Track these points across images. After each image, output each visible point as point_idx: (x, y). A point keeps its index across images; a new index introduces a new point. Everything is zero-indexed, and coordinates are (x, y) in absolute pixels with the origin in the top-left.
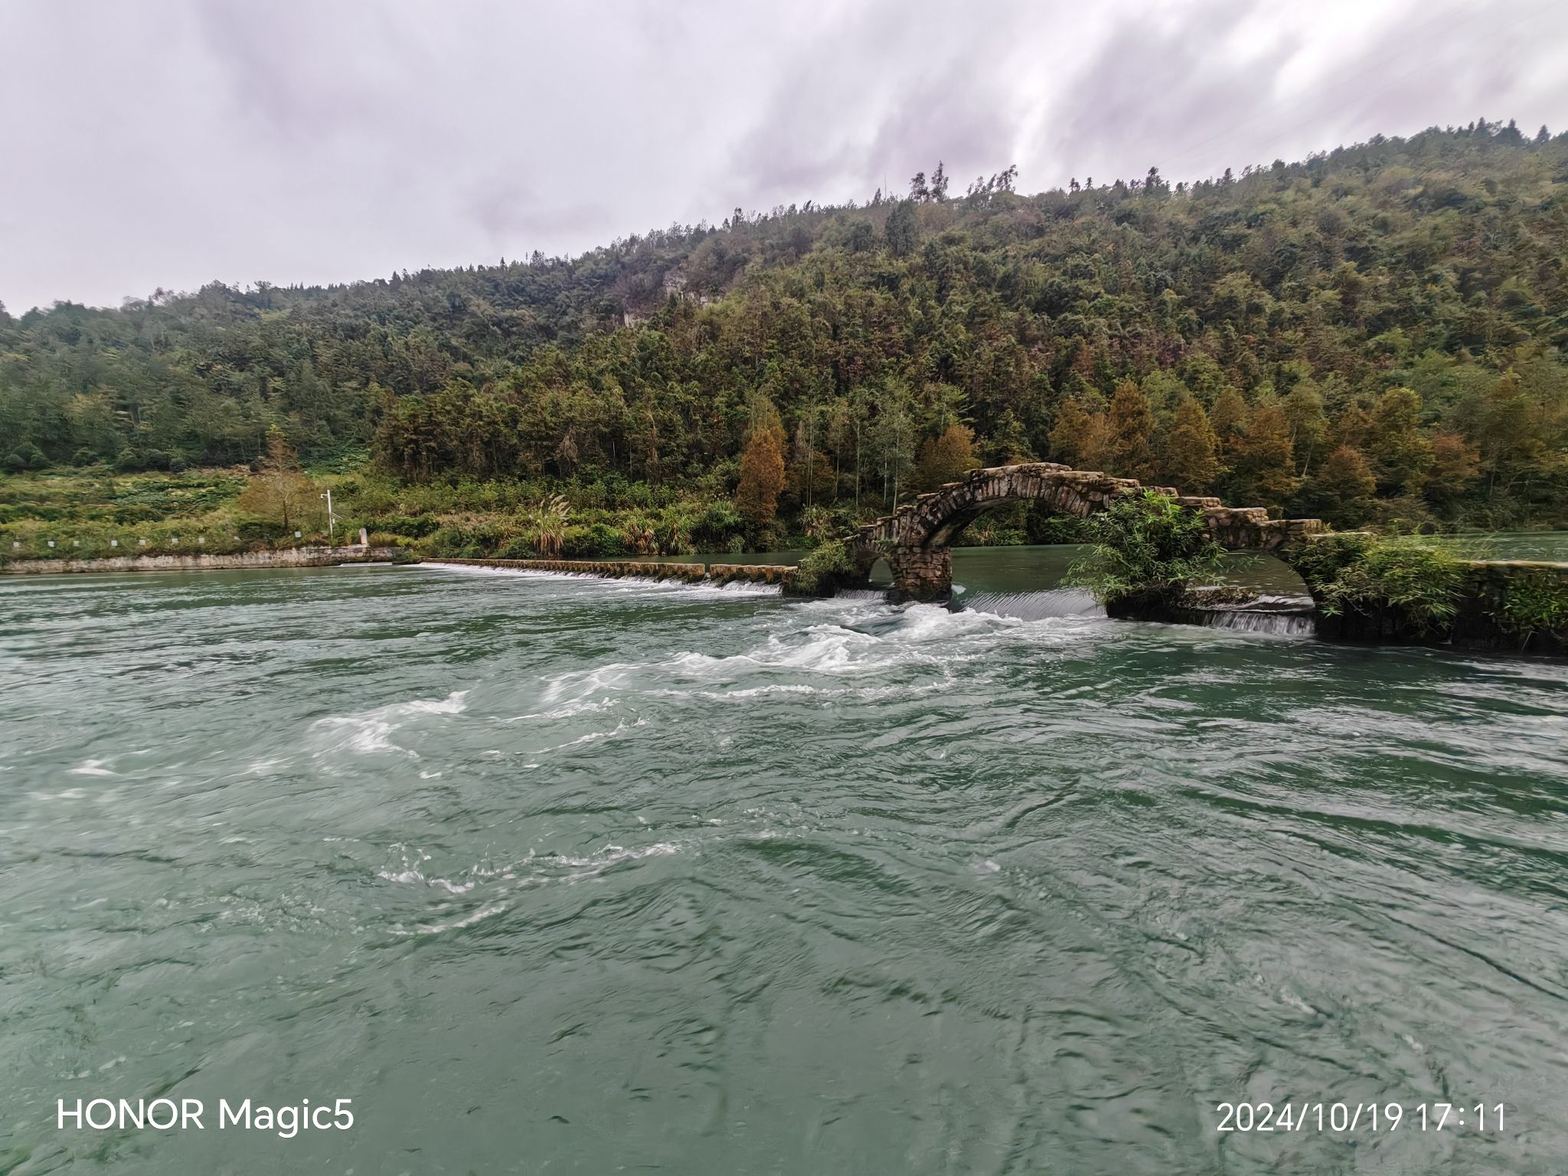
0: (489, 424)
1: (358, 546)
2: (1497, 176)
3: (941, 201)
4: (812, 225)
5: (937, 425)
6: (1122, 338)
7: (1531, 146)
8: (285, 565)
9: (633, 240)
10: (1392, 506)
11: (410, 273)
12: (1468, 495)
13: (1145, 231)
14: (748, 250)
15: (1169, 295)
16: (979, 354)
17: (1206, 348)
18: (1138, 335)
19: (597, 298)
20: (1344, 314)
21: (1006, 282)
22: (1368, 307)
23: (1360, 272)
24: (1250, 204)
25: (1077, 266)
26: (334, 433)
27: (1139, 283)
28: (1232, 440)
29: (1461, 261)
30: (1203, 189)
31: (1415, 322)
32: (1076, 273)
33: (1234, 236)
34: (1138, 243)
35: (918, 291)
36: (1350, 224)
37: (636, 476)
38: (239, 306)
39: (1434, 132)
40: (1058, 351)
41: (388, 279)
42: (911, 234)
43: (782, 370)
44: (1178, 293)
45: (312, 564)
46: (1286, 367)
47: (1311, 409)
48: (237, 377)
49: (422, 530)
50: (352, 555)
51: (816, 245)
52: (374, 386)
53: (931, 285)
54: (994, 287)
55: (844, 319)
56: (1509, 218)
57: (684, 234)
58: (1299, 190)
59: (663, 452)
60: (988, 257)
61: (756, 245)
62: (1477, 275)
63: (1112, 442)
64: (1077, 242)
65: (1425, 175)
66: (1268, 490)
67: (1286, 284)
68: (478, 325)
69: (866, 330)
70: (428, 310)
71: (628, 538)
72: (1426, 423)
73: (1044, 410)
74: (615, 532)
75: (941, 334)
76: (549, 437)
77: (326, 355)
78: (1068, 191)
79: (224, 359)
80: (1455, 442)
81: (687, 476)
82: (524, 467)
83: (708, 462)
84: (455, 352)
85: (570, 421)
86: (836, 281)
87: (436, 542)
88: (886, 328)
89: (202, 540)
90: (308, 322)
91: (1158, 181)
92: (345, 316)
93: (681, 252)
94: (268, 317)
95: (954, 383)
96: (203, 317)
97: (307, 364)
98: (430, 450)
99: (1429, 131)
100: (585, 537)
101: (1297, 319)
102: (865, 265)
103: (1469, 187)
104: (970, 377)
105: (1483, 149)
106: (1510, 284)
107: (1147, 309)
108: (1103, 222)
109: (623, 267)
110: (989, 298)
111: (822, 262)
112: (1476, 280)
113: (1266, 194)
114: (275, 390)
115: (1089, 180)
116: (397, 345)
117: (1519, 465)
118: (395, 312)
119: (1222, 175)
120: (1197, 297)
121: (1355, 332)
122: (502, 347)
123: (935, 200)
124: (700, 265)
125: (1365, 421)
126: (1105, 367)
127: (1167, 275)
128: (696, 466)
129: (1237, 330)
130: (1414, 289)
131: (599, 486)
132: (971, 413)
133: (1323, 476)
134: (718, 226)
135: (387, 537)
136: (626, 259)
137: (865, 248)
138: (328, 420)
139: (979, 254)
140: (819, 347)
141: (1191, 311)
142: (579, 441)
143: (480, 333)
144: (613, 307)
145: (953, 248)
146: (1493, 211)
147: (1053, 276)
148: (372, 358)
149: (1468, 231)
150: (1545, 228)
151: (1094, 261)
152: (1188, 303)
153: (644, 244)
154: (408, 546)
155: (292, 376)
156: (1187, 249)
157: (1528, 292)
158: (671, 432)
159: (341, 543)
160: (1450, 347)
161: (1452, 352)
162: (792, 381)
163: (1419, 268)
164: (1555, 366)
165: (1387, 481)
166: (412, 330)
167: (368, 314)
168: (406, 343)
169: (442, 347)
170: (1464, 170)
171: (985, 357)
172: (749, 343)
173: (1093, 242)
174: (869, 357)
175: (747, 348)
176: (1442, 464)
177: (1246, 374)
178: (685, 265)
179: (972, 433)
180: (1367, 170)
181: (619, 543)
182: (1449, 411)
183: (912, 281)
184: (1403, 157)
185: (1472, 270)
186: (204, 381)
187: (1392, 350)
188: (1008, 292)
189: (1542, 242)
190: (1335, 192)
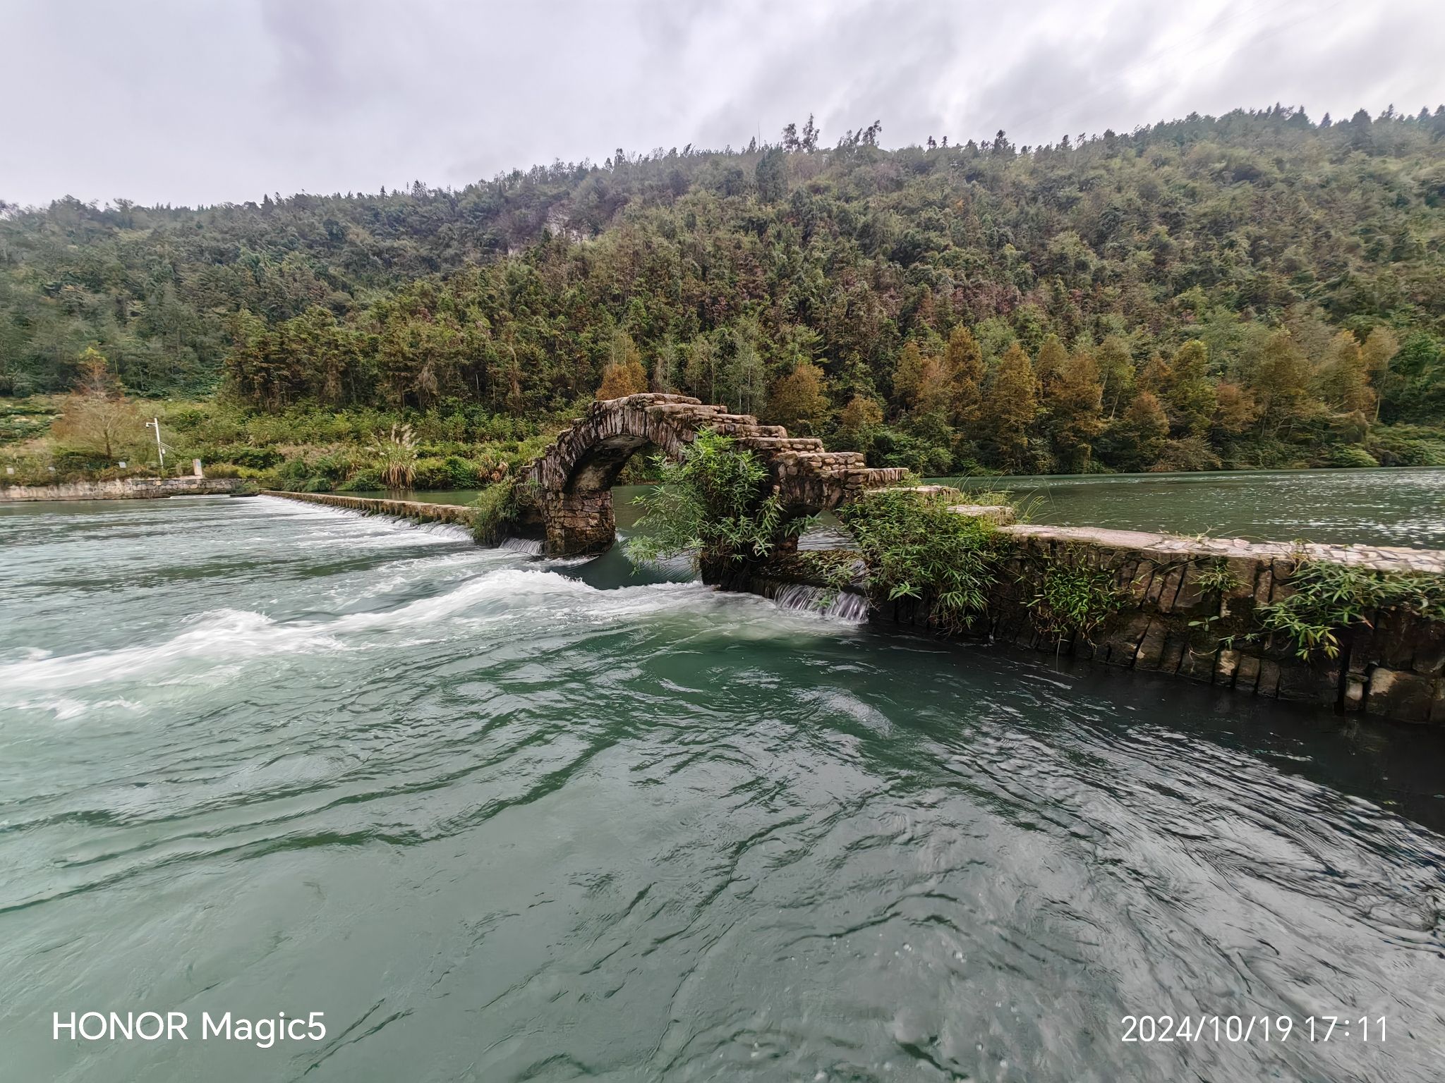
0: (345, 353)
1: (192, 477)
2: (1286, 156)
3: (811, 151)
4: (690, 169)
5: (788, 364)
6: (965, 288)
7: (1315, 131)
8: (108, 497)
9: (516, 174)
10: (1181, 445)
11: (283, 197)
12: (1244, 437)
13: (992, 189)
14: (628, 190)
15: (1009, 250)
16: (835, 298)
17: (1037, 300)
18: (979, 286)
19: (480, 232)
20: (1155, 274)
21: (866, 231)
22: (1176, 268)
23: (1170, 235)
24: (1083, 169)
25: (930, 219)
26: (201, 360)
27: (983, 238)
28: (1052, 384)
29: (1252, 229)
30: (1044, 153)
31: (1214, 282)
32: (928, 226)
33: (1068, 198)
34: (985, 200)
35: (784, 235)
36: (1165, 192)
37: (500, 408)
38: (96, 225)
39: (1238, 113)
40: (907, 298)
41: (259, 202)
42: (780, 181)
43: (648, 308)
44: (1018, 249)
45: (140, 496)
46: (1104, 319)
47: (1120, 358)
48: (90, 299)
49: (267, 461)
50: (185, 486)
51: (692, 188)
52: (246, 313)
53: (797, 232)
54: (855, 235)
55: (713, 261)
56: (1293, 193)
57: (567, 171)
58: (1124, 159)
59: (525, 386)
60: (853, 207)
61: (636, 185)
62: (1265, 242)
63: (946, 383)
64: (931, 196)
65: (1229, 152)
66: (1079, 430)
67: (1109, 244)
68: (357, 254)
69: (732, 272)
70: (303, 236)
71: (483, 471)
72: (1211, 373)
73: (890, 353)
74: (470, 465)
75: (799, 278)
76: (407, 368)
77: (191, 279)
78: (926, 148)
79: (76, 279)
80: (1234, 389)
81: (549, 409)
82: (382, 398)
83: (570, 397)
84: (332, 281)
85: (428, 353)
86: (709, 223)
87: (281, 474)
88: (751, 271)
89: (10, 471)
90: (171, 244)
91: (1005, 143)
92: (210, 238)
93: (563, 188)
94: (125, 236)
95: (809, 325)
96: (53, 233)
97: (169, 287)
98: (283, 378)
99: (1234, 112)
100: (439, 470)
101: (1117, 277)
102: (736, 209)
103: (1263, 164)
104: (826, 320)
105: (1277, 132)
106: (1289, 252)
107: (990, 261)
108: (956, 181)
109: (507, 201)
110: (848, 245)
111: (694, 205)
112: (1264, 246)
113: (1096, 161)
114: (134, 314)
115: (945, 138)
116: (270, 272)
117: (1285, 411)
118: (268, 237)
119: (1060, 141)
120: (1032, 253)
121: (1163, 289)
122: (384, 277)
123: (805, 150)
124: (581, 202)
125: (1165, 370)
126: (948, 314)
127: (1008, 231)
128: (559, 400)
129: (1066, 285)
130: (1214, 253)
131: (459, 418)
132: (826, 354)
133: (1127, 419)
134: (601, 165)
135: (228, 467)
136: (509, 194)
137: (737, 192)
138: (194, 346)
139: (842, 203)
140: (686, 287)
141: (1028, 265)
142: (438, 372)
143: (360, 263)
144: (497, 241)
145: (818, 197)
146: (1281, 187)
147: (908, 227)
148: (242, 284)
149: (1260, 203)
150: (1321, 204)
151: (945, 215)
152: (1026, 258)
153: (528, 180)
154: (251, 477)
155: (152, 299)
156: (1027, 208)
157: (1305, 260)
158: (534, 366)
159: (172, 474)
160: (1240, 306)
161: (1241, 310)
162: (656, 319)
163: (1218, 234)
164: (1320, 324)
165: (1178, 422)
166: (286, 257)
167: (237, 237)
168: (280, 270)
169: (318, 276)
170: (1261, 149)
171: (839, 301)
172: (618, 281)
173: (946, 197)
174: (733, 298)
175: (616, 285)
176: (1224, 409)
177: (1070, 324)
178: (565, 202)
179: (821, 372)
180: (1182, 144)
181: (473, 475)
182: (1233, 362)
183: (780, 227)
184: (1212, 134)
185: (1261, 238)
186: (53, 301)
187: (1193, 307)
188: (867, 241)
189: (1318, 216)
190: (1155, 162)
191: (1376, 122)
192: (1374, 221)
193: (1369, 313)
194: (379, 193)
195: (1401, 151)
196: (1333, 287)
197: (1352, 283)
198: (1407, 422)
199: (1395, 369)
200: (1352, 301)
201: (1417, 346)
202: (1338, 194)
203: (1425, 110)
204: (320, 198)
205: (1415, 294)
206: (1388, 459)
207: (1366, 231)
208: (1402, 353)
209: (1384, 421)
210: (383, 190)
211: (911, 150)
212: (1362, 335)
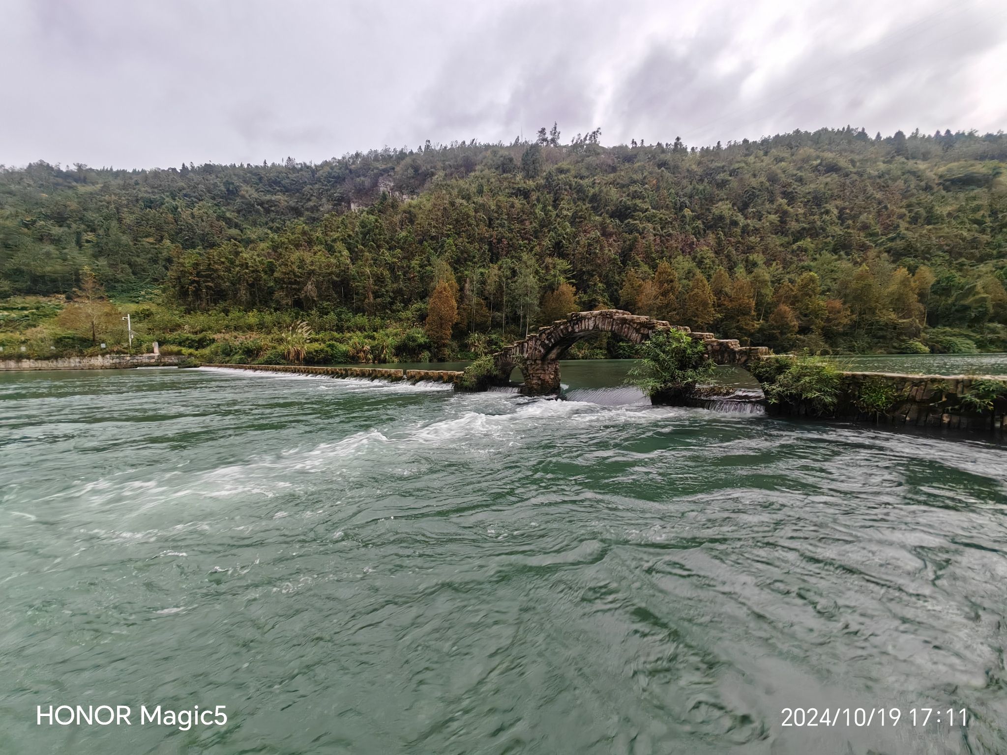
0: (253, 272)
1: (152, 354)
2: (857, 157)
3: (555, 146)
4: (475, 154)
5: (553, 283)
6: (661, 236)
7: (873, 143)
8: (92, 368)
9: (358, 155)
10: (806, 339)
11: (196, 165)
12: (845, 334)
13: (674, 173)
14: (434, 167)
15: (687, 212)
16: (578, 241)
17: (708, 244)
18: (670, 235)
19: (332, 191)
20: (780, 229)
21: (594, 198)
22: (794, 226)
23: (788, 205)
24: (731, 163)
25: (635, 191)
26: (134, 273)
27: (671, 204)
28: (722, 299)
29: (839, 202)
30: (705, 152)
31: (817, 236)
32: (635, 196)
33: (722, 180)
34: (670, 180)
35: (542, 200)
36: (783, 178)
37: (358, 310)
38: (60, 180)
39: (825, 130)
40: (624, 242)
41: (179, 168)
42: (537, 165)
43: (456, 245)
44: (692, 211)
45: (115, 367)
46: (751, 258)
47: (764, 282)
48: (56, 231)
49: (201, 344)
50: (147, 361)
51: (478, 167)
52: (167, 242)
53: (550, 197)
54: (587, 201)
55: (496, 215)
56: (863, 181)
57: (392, 154)
58: (756, 157)
59: (376, 295)
60: (585, 182)
61: (440, 165)
62: (848, 211)
63: (656, 298)
64: (635, 177)
65: (821, 154)
66: (742, 329)
67: (750, 210)
68: (246, 204)
69: (510, 223)
70: (209, 191)
71: (352, 352)
72: (823, 293)
73: (617, 278)
74: (343, 347)
75: (555, 228)
76: (296, 282)
77: (129, 219)
78: (630, 146)
79: (47, 217)
80: (838, 304)
81: (393, 311)
82: (278, 302)
83: (407, 303)
84: (229, 221)
85: (312, 273)
86: (491, 190)
87: (212, 353)
88: (522, 222)
89: (23, 349)
90: (115, 194)
91: (681, 144)
92: (144, 192)
93: (390, 165)
94: (82, 189)
95: (564, 258)
96: (29, 185)
97: (114, 223)
98: (208, 288)
99: (823, 130)
100: (322, 350)
101: (756, 230)
102: (509, 182)
103: (843, 163)
104: (573, 255)
105: (849, 142)
106: (864, 217)
107: (675, 219)
108: (651, 167)
109: (351, 171)
110: (584, 207)
111: (482, 178)
112: (847, 214)
113: (739, 158)
114: (88, 241)
115: (642, 141)
116: (185, 214)
117: (869, 317)
118: (184, 192)
119: (716, 145)
120: (703, 214)
121: (786, 239)
122: (264, 220)
123: (552, 145)
124: (403, 175)
125: (793, 291)
126: (652, 253)
127: (686, 200)
128: (399, 305)
129: (725, 235)
130: (816, 217)
131: (332, 316)
132: (573, 277)
133: (771, 321)
134: (415, 151)
135: (175, 348)
136: (353, 167)
137: (509, 171)
138: (130, 264)
139: (578, 180)
140: (480, 232)
141: (700, 222)
142: (318, 285)
143: (247, 210)
144: (343, 198)
145: (563, 176)
146: (855, 177)
147: (622, 196)
148: (165, 223)
149: (843, 186)
150: (880, 188)
151: (645, 189)
152: (698, 217)
153: (365, 158)
154: (191, 355)
155: (101, 232)
156: (697, 186)
157: (872, 222)
158: (382, 282)
159: (139, 352)
160: (835, 251)
161: (836, 254)
162: (462, 252)
163: (819, 205)
164: (886, 264)
165: (804, 325)
166: (196, 205)
167: (163, 192)
168: (192, 213)
169: (219, 218)
170: (840, 153)
171: (582, 243)
172: (434, 227)
173: (645, 178)
174: (511, 240)
175: (433, 230)
176: (832, 316)
177: (730, 260)
178: (392, 174)
179: (574, 289)
180: (791, 148)
181: (345, 354)
182: (835, 286)
183: (538, 194)
184: (810, 143)
185: (845, 208)
186: (29, 232)
187: (806, 250)
188: (596, 204)
189: (879, 195)
190: (776, 159)
191: (909, 138)
192: (913, 200)
193: (915, 257)
194: (262, 165)
195: (925, 157)
196: (892, 240)
197: (903, 238)
198: (945, 326)
199: (935, 293)
200: (904, 249)
201: (947, 278)
202: (890, 182)
203: (938, 132)
204: (221, 166)
205: (942, 246)
206: (936, 349)
207: (909, 206)
208: (938, 282)
209: (930, 325)
210: (265, 163)
211: (621, 147)
212: (912, 270)
